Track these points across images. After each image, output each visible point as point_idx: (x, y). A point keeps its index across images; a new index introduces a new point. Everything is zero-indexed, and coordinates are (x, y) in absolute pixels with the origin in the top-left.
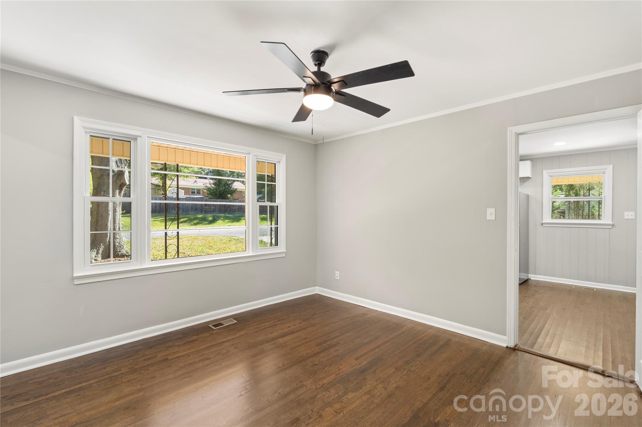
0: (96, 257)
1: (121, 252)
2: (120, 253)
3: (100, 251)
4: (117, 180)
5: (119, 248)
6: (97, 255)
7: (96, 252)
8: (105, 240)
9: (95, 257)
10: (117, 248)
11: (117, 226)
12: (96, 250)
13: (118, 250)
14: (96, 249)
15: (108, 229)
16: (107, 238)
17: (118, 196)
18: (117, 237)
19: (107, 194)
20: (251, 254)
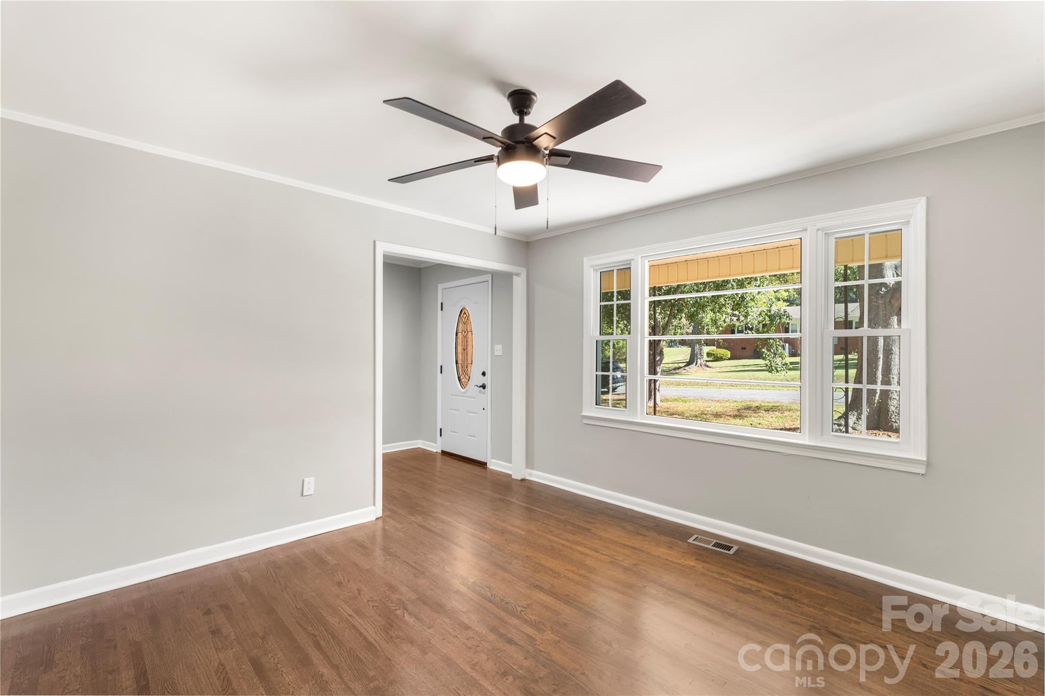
0: (856, 424)
1: (897, 423)
2: (894, 425)
3: (864, 417)
4: (892, 300)
5: (895, 416)
6: (857, 421)
7: (856, 417)
8: (872, 399)
9: (854, 423)
10: (891, 415)
11: (893, 378)
12: (856, 413)
13: (893, 420)
14: (857, 411)
15: (877, 382)
16: (875, 396)
17: (896, 326)
18: (894, 397)
19: (875, 325)
20: (806, 442)
